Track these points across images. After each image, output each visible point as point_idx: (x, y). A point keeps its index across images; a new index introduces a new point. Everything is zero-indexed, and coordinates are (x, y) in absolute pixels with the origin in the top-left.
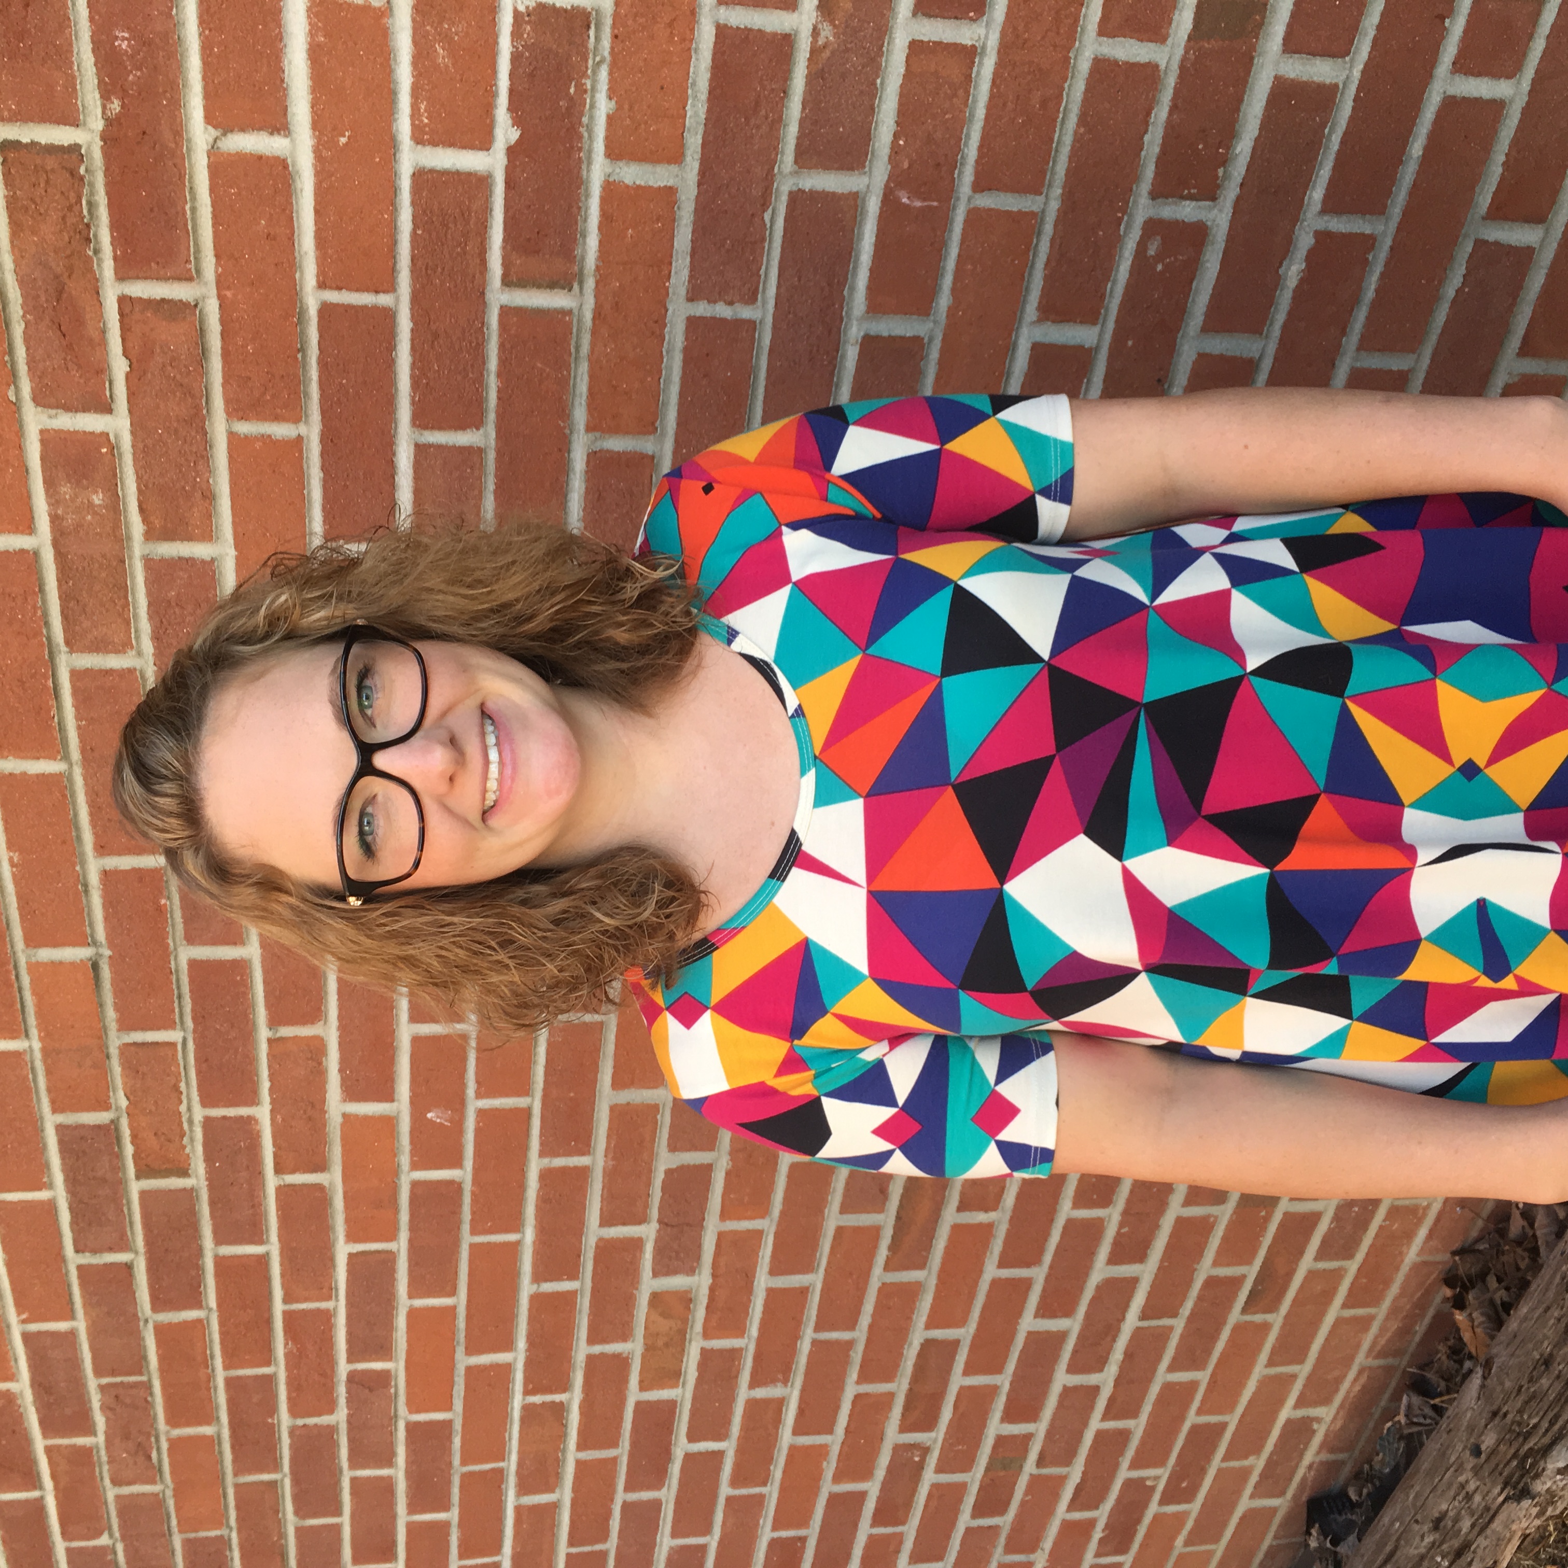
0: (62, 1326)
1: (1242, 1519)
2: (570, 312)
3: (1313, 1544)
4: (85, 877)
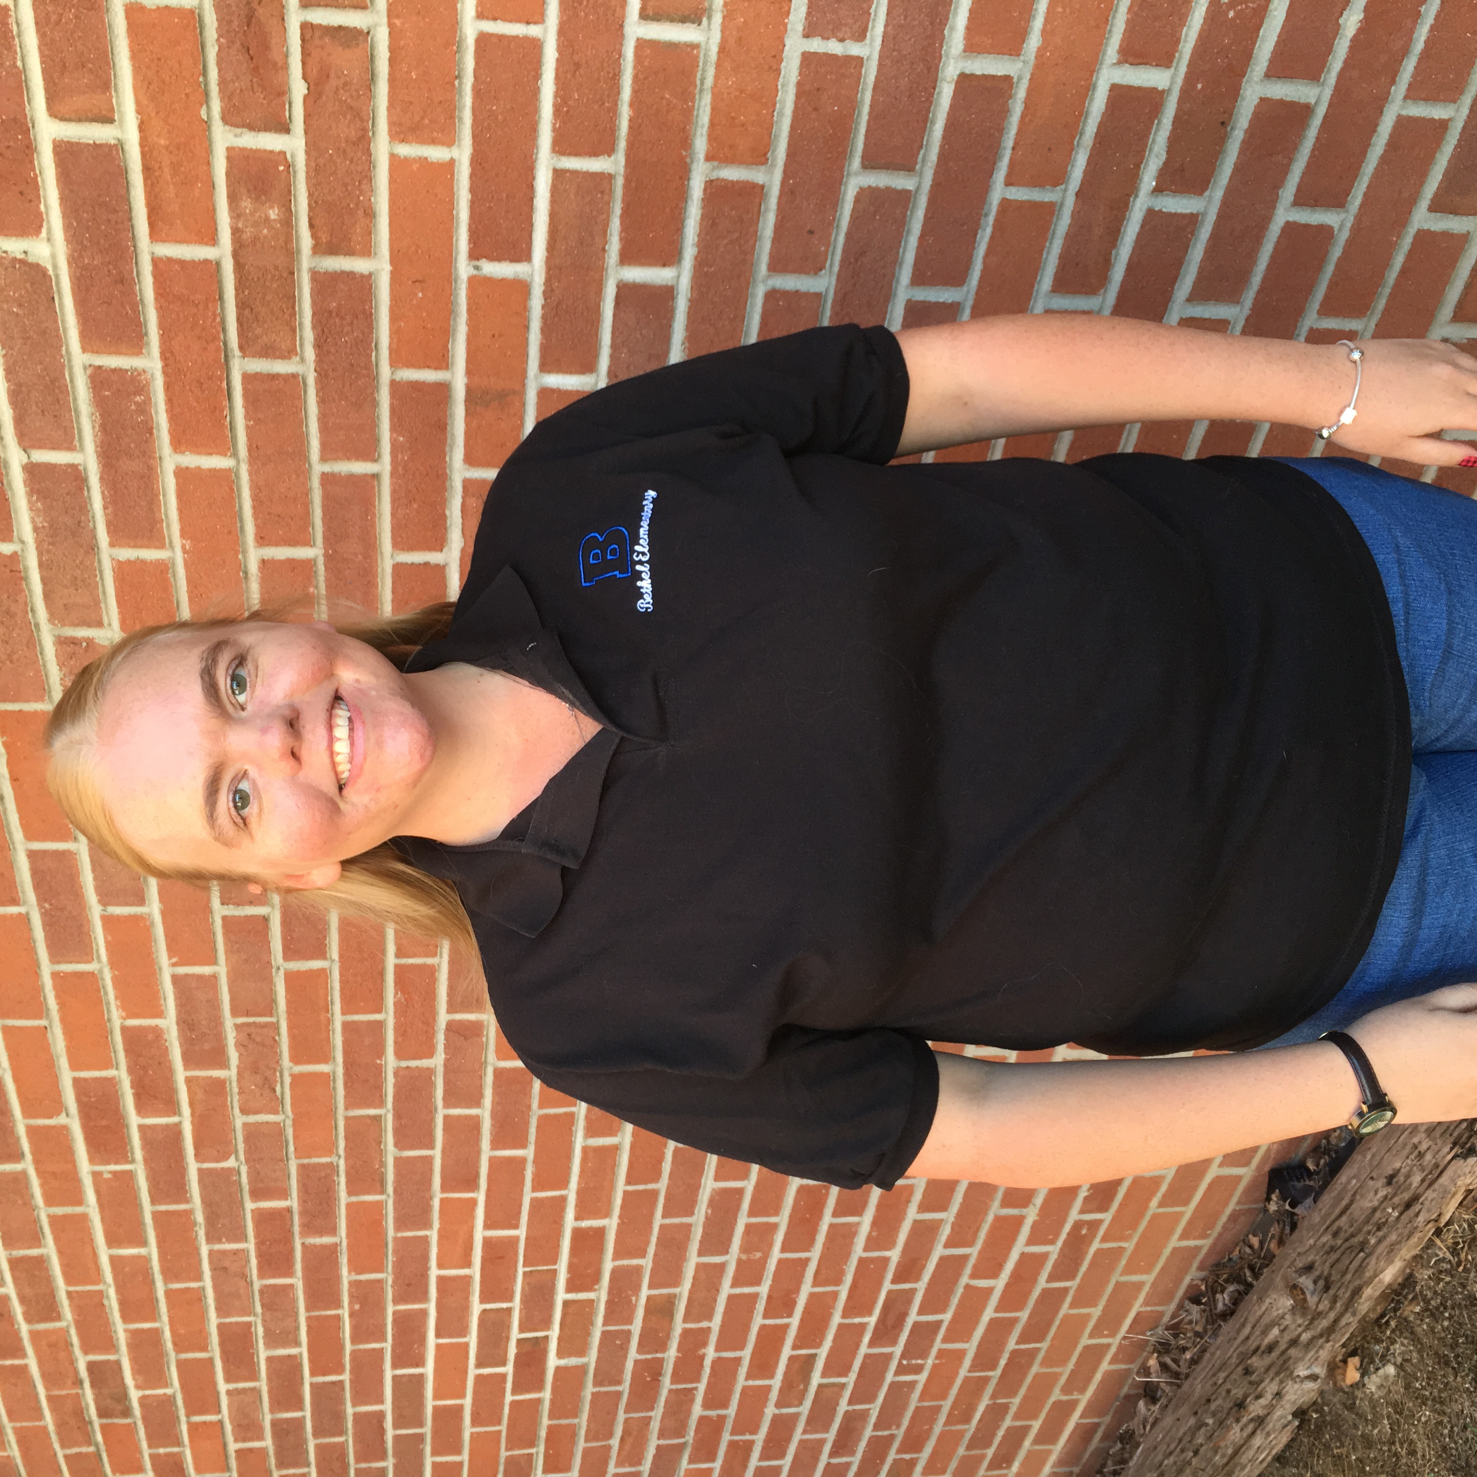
0: (206, 970)
1: (1210, 1185)
2: (696, 46)
3: (1273, 1207)
4: (246, 567)
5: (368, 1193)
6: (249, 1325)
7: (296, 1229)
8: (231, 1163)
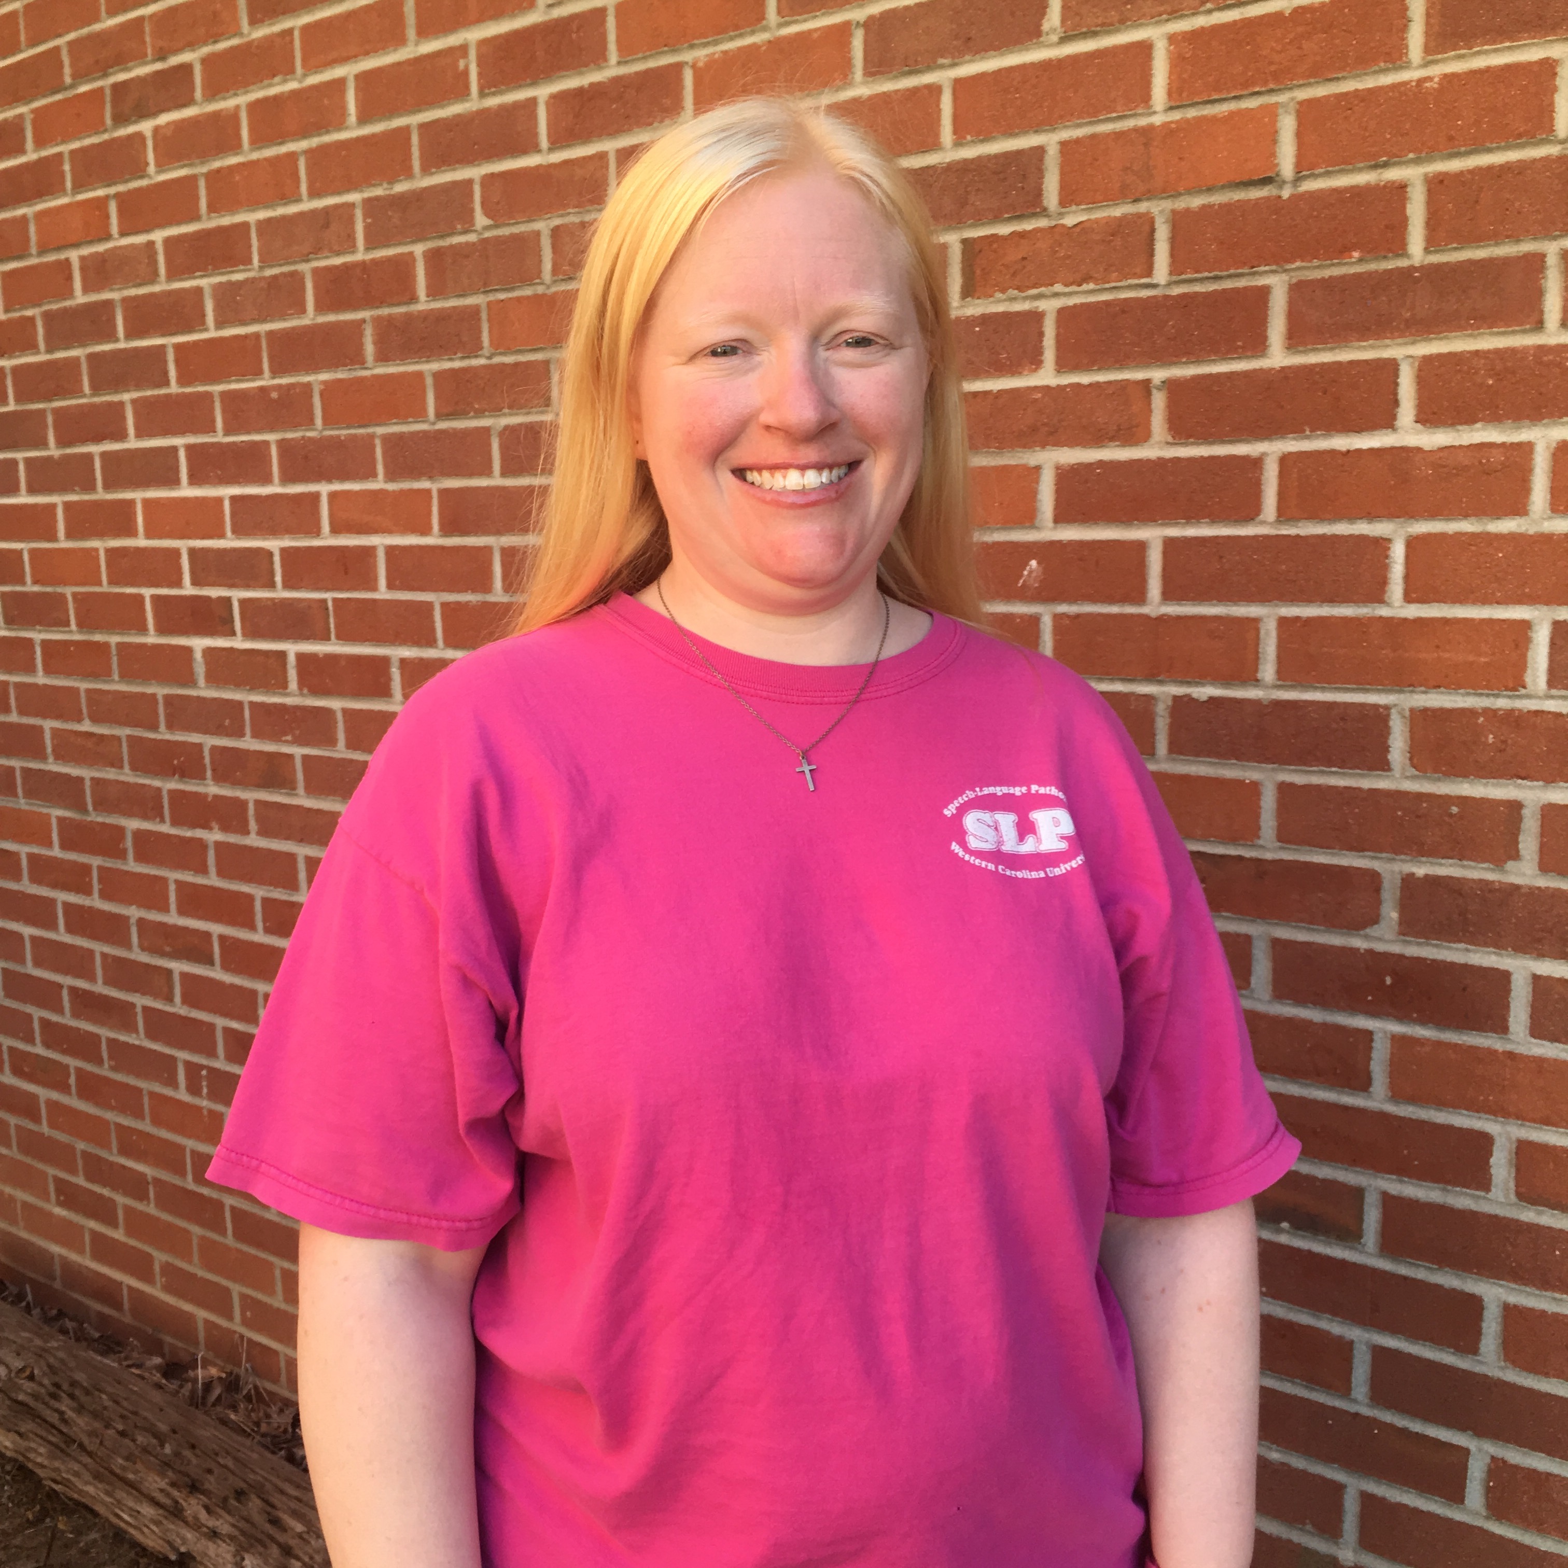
4: (1395, 164)
5: (437, 398)
6: (249, 261)
7: (385, 311)
8: (481, 220)
